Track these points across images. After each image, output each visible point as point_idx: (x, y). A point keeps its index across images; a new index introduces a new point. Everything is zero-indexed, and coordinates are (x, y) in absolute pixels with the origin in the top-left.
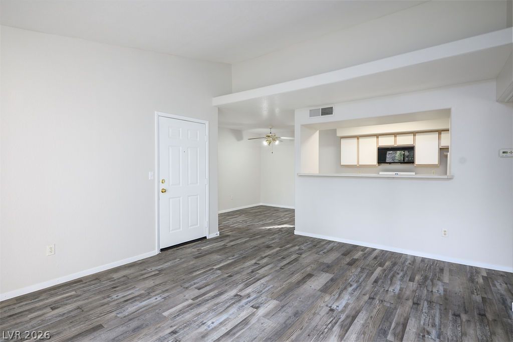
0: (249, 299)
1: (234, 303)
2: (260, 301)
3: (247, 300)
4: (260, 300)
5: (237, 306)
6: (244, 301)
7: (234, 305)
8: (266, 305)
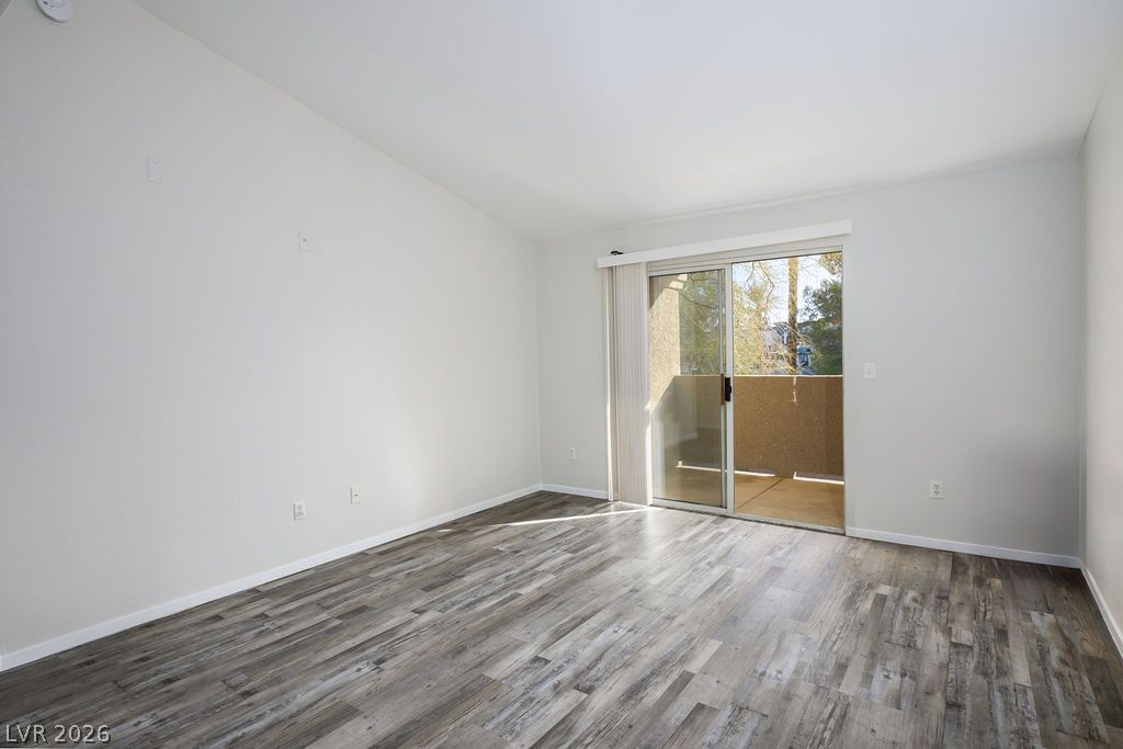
0: (555, 680)
1: (589, 668)
2: (530, 676)
3: (559, 678)
4: (529, 678)
5: (580, 661)
6: (567, 674)
7: (588, 663)
8: (515, 666)
